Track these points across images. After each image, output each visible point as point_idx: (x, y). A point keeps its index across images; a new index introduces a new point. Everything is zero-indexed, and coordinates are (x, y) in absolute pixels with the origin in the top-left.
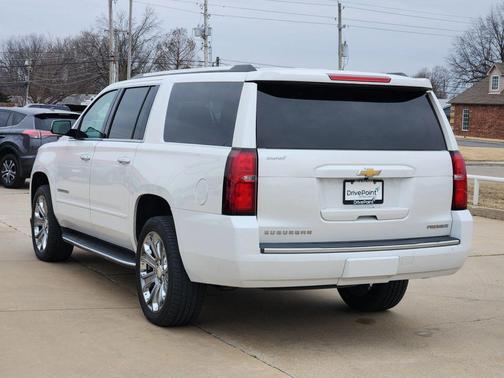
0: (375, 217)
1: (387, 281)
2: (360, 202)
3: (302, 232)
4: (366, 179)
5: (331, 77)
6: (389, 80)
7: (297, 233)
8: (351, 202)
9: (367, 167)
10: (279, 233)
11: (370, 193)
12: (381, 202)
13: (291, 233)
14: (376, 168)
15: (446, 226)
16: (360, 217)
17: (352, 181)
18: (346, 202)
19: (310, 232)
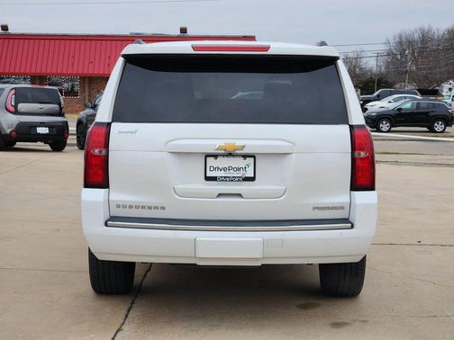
0: (240, 195)
1: (259, 264)
2: (225, 179)
3: (155, 208)
4: (230, 155)
5: (195, 48)
6: (267, 48)
7: (150, 208)
8: (214, 179)
9: (228, 141)
10: (131, 207)
11: (239, 169)
12: (252, 179)
13: (143, 207)
14: (239, 143)
15: (342, 208)
16: (220, 195)
17: (215, 156)
18: (208, 179)
19: (163, 208)
